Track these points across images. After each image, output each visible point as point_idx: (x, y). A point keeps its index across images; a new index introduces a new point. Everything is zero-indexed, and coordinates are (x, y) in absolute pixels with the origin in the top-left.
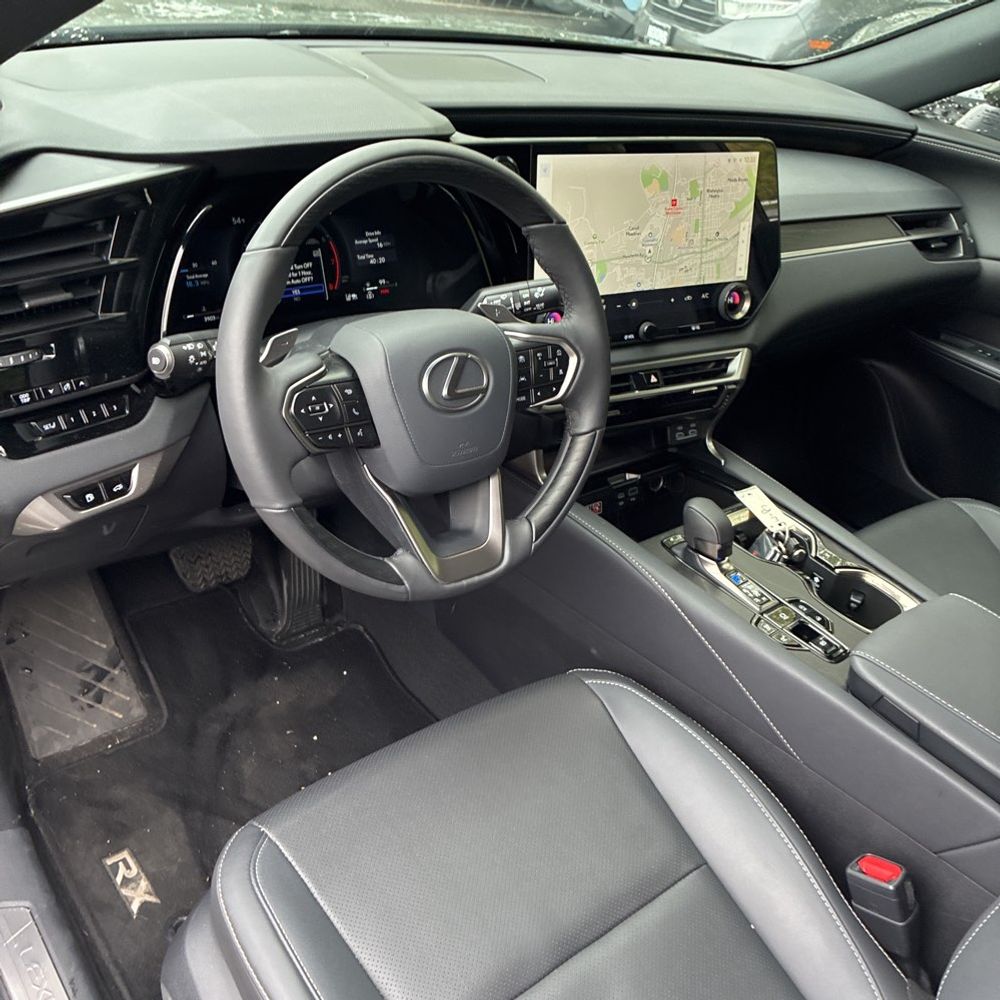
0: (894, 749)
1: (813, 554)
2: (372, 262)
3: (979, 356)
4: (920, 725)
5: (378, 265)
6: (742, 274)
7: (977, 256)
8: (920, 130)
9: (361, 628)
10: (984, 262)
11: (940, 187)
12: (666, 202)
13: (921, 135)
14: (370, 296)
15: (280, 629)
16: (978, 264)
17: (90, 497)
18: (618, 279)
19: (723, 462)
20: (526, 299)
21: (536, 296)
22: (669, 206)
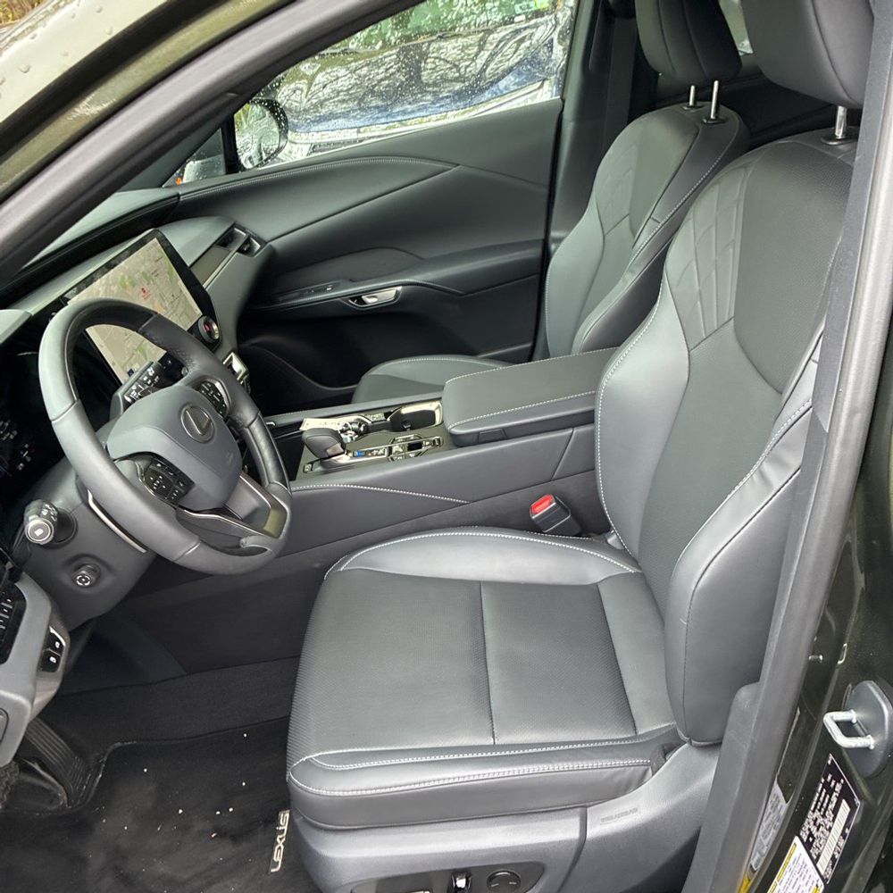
0: (502, 450)
1: (370, 422)
2: (12, 437)
3: (309, 296)
4: (504, 429)
5: (15, 437)
6: (199, 312)
7: (266, 243)
8: (180, 193)
9: (119, 744)
10: (272, 243)
11: (215, 218)
12: (140, 293)
13: (183, 195)
14: (29, 459)
15: (65, 798)
16: (270, 246)
17: (53, 659)
18: (153, 352)
19: (272, 423)
20: (147, 380)
21: (151, 374)
22: (142, 294)
